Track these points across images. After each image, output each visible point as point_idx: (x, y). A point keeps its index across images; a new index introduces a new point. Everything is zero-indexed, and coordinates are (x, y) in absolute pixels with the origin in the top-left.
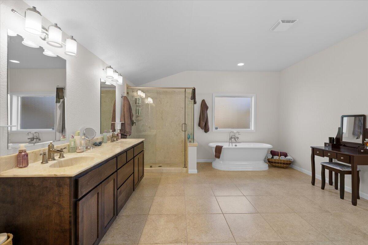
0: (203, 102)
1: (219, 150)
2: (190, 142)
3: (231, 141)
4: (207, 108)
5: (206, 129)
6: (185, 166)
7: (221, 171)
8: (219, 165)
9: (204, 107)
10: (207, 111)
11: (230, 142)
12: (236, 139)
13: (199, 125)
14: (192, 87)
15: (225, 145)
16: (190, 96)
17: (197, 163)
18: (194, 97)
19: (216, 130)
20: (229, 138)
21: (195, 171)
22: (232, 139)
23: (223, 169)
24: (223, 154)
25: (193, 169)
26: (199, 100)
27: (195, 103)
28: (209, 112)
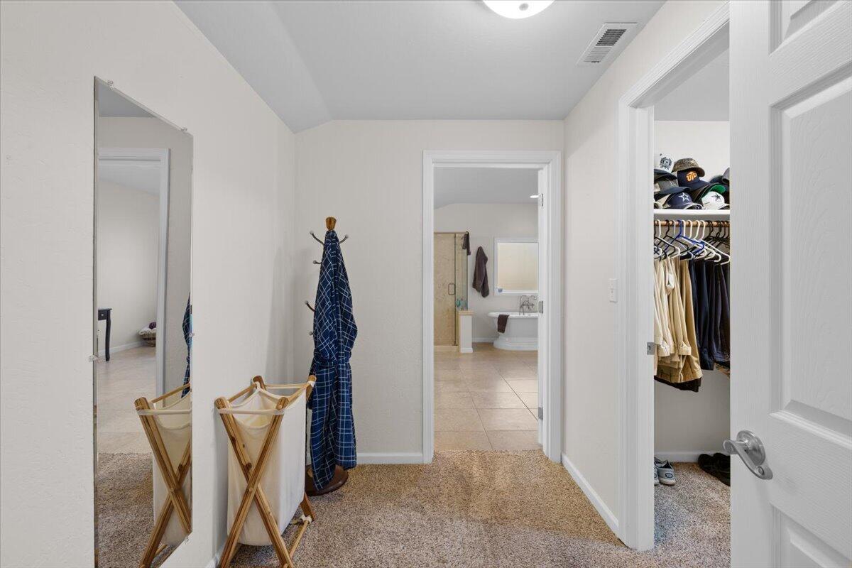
0: (480, 251)
1: (503, 321)
2: (462, 309)
3: (522, 310)
4: (485, 259)
5: (484, 291)
6: (456, 343)
7: (506, 351)
8: (506, 343)
9: (482, 258)
10: (485, 263)
11: (520, 312)
12: (531, 307)
13: (474, 286)
14: (464, 231)
15: (512, 315)
16: (461, 242)
17: (473, 343)
18: (466, 245)
19: (499, 294)
20: (519, 305)
21: (470, 350)
22: (525, 307)
23: (510, 349)
24: (510, 326)
25: (466, 347)
26: (473, 249)
27: (469, 253)
28: (489, 265)
